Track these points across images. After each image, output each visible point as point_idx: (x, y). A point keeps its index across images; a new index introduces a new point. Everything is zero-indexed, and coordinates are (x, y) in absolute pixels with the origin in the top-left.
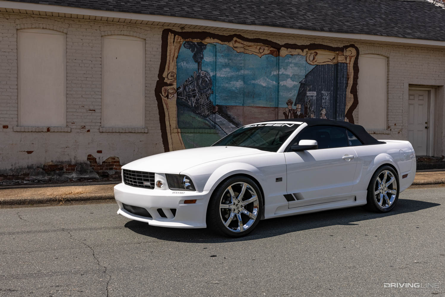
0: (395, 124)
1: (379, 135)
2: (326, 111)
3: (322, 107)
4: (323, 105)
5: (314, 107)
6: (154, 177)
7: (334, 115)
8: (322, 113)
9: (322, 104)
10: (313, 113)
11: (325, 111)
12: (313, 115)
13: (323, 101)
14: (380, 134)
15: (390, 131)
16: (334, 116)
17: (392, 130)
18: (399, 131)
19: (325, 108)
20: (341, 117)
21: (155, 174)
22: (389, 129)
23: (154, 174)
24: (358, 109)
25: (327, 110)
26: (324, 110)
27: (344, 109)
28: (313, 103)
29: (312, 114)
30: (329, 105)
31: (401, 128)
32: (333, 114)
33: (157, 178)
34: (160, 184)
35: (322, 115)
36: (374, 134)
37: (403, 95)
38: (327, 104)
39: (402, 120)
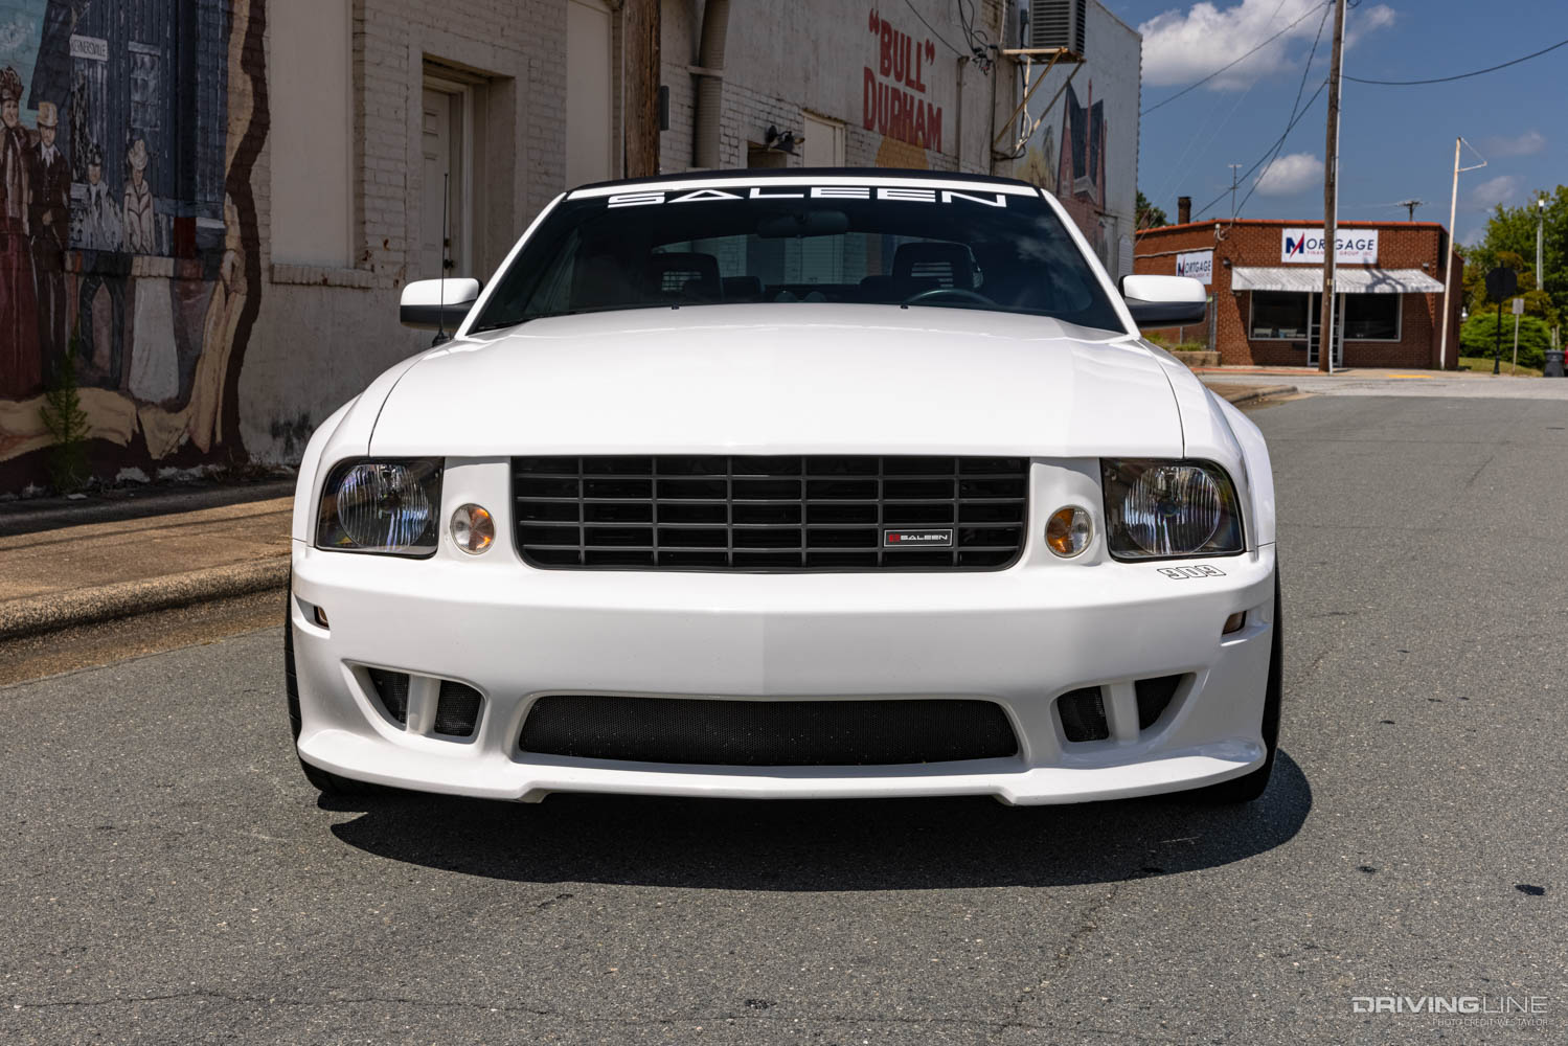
0: (386, 243)
1: (338, 289)
2: (148, 154)
3: (133, 131)
4: (135, 121)
5: (102, 129)
6: (1021, 488)
7: (180, 175)
8: (132, 160)
9: (133, 114)
10: (98, 160)
11: (142, 154)
12: (98, 168)
13: (136, 97)
14: (341, 286)
15: (370, 273)
16: (180, 183)
17: (378, 268)
18: (397, 278)
19: (142, 135)
20: (212, 192)
21: (1034, 468)
22: (368, 266)
23: (1021, 465)
24: (269, 154)
25: (151, 150)
26: (140, 145)
27: (222, 148)
28: (96, 100)
29: (95, 165)
30: (159, 123)
31: (402, 260)
32: (176, 175)
33: (1047, 497)
34: (1064, 531)
35: (134, 172)
36: (324, 288)
37: (406, 101)
38: (150, 115)
39: (405, 226)
